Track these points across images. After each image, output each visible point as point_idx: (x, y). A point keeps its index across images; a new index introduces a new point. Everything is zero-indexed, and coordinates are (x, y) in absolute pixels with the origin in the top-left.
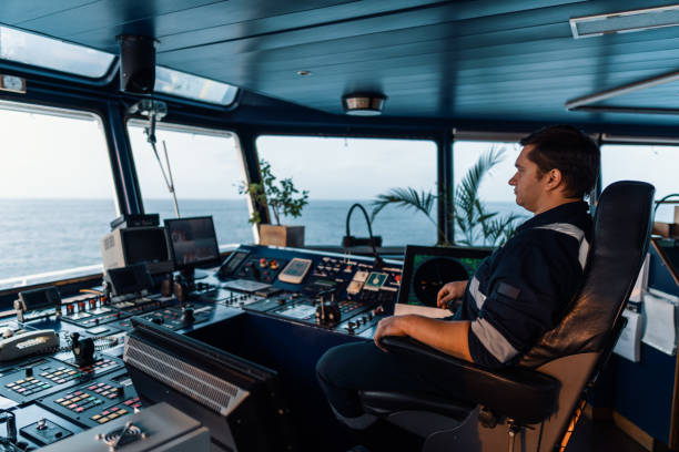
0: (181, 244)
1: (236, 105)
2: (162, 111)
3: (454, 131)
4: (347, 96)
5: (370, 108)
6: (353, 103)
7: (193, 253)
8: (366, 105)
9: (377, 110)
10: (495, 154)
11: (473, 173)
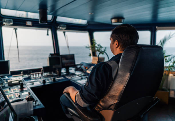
0: (64, 61)
1: (87, 24)
2: (65, 27)
3: (157, 27)
4: (112, 19)
5: (118, 22)
6: (113, 21)
7: (68, 63)
8: (117, 21)
9: (121, 22)
10: (171, 35)
11: (162, 41)
